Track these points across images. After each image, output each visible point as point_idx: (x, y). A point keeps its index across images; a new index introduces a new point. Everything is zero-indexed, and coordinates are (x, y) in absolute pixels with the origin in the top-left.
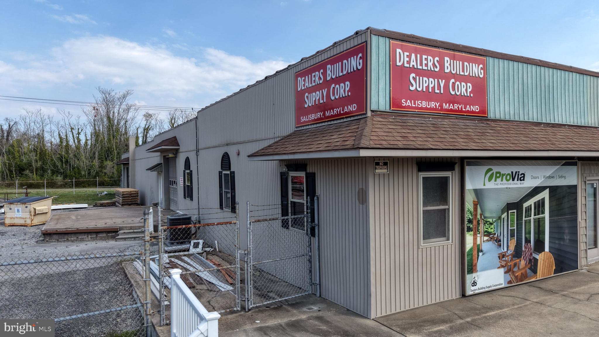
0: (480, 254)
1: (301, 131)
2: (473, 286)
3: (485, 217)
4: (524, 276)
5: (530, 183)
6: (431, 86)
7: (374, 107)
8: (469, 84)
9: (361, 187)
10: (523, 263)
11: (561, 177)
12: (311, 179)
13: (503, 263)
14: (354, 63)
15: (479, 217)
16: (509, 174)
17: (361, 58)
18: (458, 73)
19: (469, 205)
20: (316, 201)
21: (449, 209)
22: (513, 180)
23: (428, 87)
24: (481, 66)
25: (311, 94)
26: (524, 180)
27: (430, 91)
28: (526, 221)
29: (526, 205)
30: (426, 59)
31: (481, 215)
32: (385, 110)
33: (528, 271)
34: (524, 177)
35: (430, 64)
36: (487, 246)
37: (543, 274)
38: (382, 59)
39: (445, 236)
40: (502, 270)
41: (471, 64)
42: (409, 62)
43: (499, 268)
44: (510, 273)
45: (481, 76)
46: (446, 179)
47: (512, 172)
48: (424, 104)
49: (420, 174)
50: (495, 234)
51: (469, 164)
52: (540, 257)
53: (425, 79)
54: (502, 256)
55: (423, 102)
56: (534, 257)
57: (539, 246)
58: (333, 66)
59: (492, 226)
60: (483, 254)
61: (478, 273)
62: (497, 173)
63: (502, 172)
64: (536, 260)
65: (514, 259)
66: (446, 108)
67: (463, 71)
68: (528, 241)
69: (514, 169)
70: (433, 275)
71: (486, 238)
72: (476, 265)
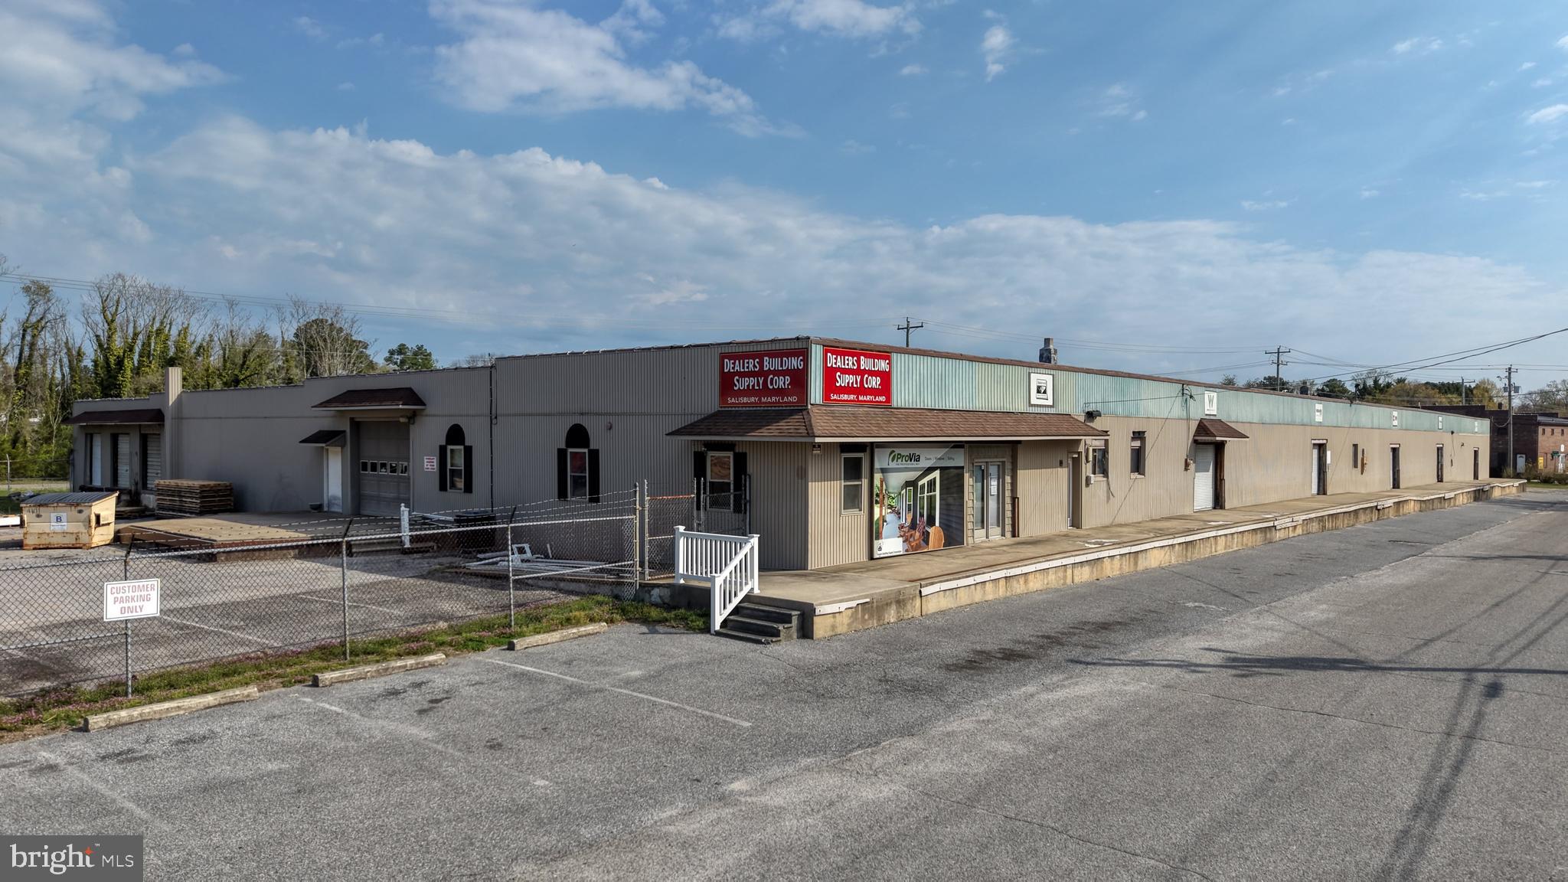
0: (885, 524)
1: (729, 412)
2: (879, 551)
3: (889, 493)
4: (918, 547)
5: (924, 464)
7: (813, 400)
8: (878, 378)
9: (800, 465)
10: (917, 534)
11: (949, 459)
12: (741, 458)
13: (902, 534)
14: (795, 363)
15: (884, 492)
16: (907, 456)
17: (801, 360)
18: (871, 369)
19: (877, 482)
20: (748, 480)
21: (862, 485)
22: (911, 461)
23: (848, 383)
24: (887, 361)
25: (743, 379)
26: (919, 461)
27: (850, 385)
28: (920, 497)
29: (920, 483)
30: (848, 360)
31: (886, 490)
32: (819, 403)
34: (920, 458)
35: (850, 363)
37: (934, 547)
38: (818, 362)
39: (858, 507)
40: (901, 539)
41: (879, 360)
42: (836, 363)
45: (887, 370)
46: (860, 459)
47: (911, 455)
48: (846, 397)
49: (842, 455)
51: (878, 448)
52: (931, 530)
53: (847, 376)
54: (901, 527)
56: (926, 530)
57: (931, 521)
58: (771, 359)
59: (894, 501)
61: (883, 540)
62: (898, 454)
63: (902, 454)
64: (929, 533)
66: (861, 400)
67: (874, 367)
68: (922, 515)
69: (911, 451)
71: (889, 511)
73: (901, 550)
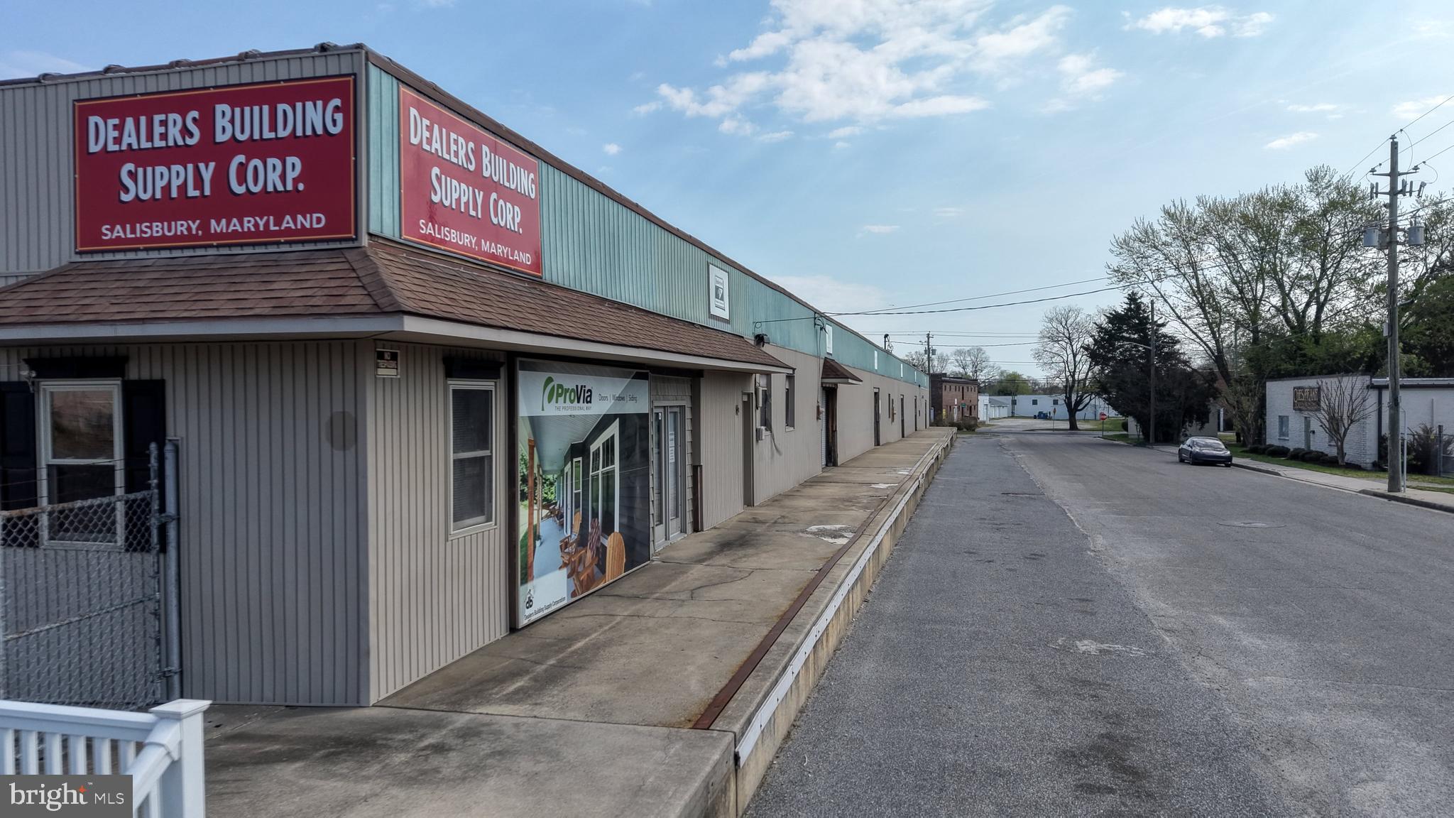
0: (538, 543)
2: (528, 608)
3: (544, 472)
5: (599, 408)
7: (374, 229)
8: (517, 209)
10: (589, 554)
11: (633, 399)
13: (566, 559)
14: (317, 117)
15: (535, 470)
16: (573, 390)
18: (501, 182)
19: (523, 449)
20: (170, 457)
21: (491, 457)
22: (578, 401)
24: (532, 175)
25: (149, 170)
26: (590, 402)
27: (463, 209)
28: (592, 477)
29: (593, 448)
30: (456, 142)
31: (539, 466)
32: (391, 237)
33: (595, 570)
34: (590, 396)
36: (548, 529)
37: (613, 576)
39: (482, 513)
40: (565, 572)
41: (518, 168)
43: (560, 568)
44: (574, 577)
47: (577, 386)
48: (453, 236)
49: (449, 382)
50: (556, 503)
51: (525, 367)
52: (609, 542)
53: (455, 183)
54: (565, 544)
55: (450, 231)
56: (602, 544)
57: (609, 524)
59: (553, 489)
60: (541, 544)
61: (535, 582)
62: (558, 386)
64: (604, 548)
65: (579, 548)
66: (486, 250)
67: (508, 180)
68: (595, 515)
69: (580, 380)
70: (468, 594)
71: (545, 512)
72: (531, 566)
73: (565, 595)
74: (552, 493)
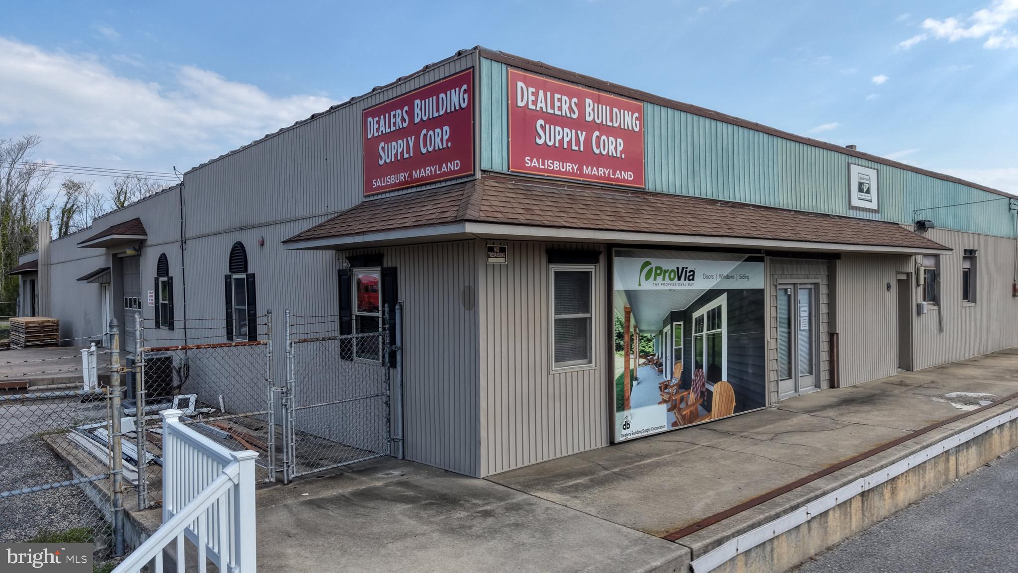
0: (635, 383)
1: (373, 202)
2: (624, 429)
3: (640, 331)
4: (694, 416)
5: (702, 284)
6: (566, 140)
7: (485, 166)
8: (619, 140)
9: (467, 284)
10: (692, 397)
11: (743, 277)
12: (390, 278)
13: (666, 397)
14: (456, 99)
15: (632, 330)
16: (673, 271)
17: (465, 91)
18: (604, 123)
19: (619, 314)
20: (398, 312)
21: (591, 318)
22: (679, 279)
23: (561, 141)
24: (636, 115)
25: (389, 144)
26: (693, 279)
27: (565, 146)
28: (696, 337)
29: (696, 315)
30: (560, 100)
31: (635, 327)
32: (501, 172)
33: (700, 408)
34: (693, 275)
35: (565, 107)
36: (644, 372)
37: (720, 414)
38: (496, 95)
39: (585, 358)
40: (664, 407)
41: (622, 111)
42: (535, 103)
43: (660, 403)
44: (675, 411)
45: (637, 129)
46: (587, 274)
47: (678, 268)
48: (557, 166)
49: (551, 266)
50: (654, 355)
51: (619, 254)
52: (715, 389)
53: (558, 128)
54: (664, 387)
55: (555, 162)
56: (707, 389)
57: (714, 374)
58: (423, 102)
59: (651, 344)
60: (638, 384)
61: (632, 411)
62: (657, 268)
64: (710, 393)
65: (680, 391)
66: (587, 173)
67: (612, 121)
68: (699, 366)
69: (681, 263)
70: (569, 413)
71: (642, 361)
72: (628, 399)
73: (665, 423)
74: (650, 347)
